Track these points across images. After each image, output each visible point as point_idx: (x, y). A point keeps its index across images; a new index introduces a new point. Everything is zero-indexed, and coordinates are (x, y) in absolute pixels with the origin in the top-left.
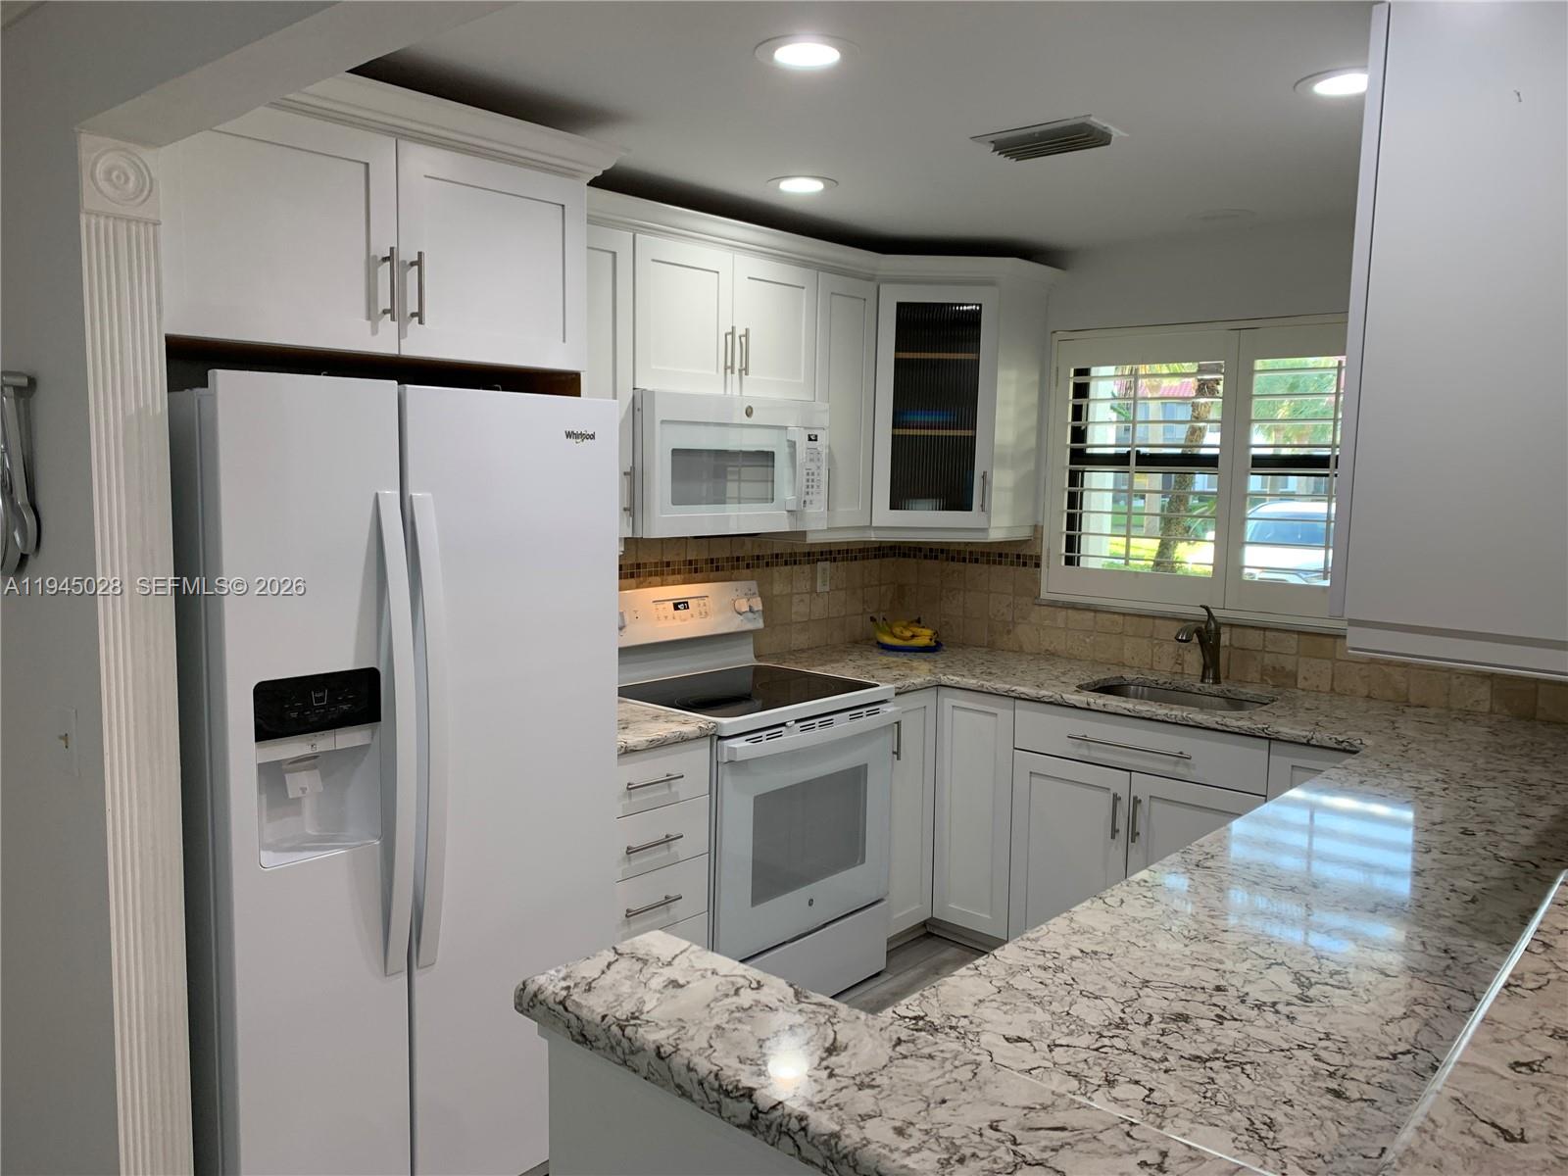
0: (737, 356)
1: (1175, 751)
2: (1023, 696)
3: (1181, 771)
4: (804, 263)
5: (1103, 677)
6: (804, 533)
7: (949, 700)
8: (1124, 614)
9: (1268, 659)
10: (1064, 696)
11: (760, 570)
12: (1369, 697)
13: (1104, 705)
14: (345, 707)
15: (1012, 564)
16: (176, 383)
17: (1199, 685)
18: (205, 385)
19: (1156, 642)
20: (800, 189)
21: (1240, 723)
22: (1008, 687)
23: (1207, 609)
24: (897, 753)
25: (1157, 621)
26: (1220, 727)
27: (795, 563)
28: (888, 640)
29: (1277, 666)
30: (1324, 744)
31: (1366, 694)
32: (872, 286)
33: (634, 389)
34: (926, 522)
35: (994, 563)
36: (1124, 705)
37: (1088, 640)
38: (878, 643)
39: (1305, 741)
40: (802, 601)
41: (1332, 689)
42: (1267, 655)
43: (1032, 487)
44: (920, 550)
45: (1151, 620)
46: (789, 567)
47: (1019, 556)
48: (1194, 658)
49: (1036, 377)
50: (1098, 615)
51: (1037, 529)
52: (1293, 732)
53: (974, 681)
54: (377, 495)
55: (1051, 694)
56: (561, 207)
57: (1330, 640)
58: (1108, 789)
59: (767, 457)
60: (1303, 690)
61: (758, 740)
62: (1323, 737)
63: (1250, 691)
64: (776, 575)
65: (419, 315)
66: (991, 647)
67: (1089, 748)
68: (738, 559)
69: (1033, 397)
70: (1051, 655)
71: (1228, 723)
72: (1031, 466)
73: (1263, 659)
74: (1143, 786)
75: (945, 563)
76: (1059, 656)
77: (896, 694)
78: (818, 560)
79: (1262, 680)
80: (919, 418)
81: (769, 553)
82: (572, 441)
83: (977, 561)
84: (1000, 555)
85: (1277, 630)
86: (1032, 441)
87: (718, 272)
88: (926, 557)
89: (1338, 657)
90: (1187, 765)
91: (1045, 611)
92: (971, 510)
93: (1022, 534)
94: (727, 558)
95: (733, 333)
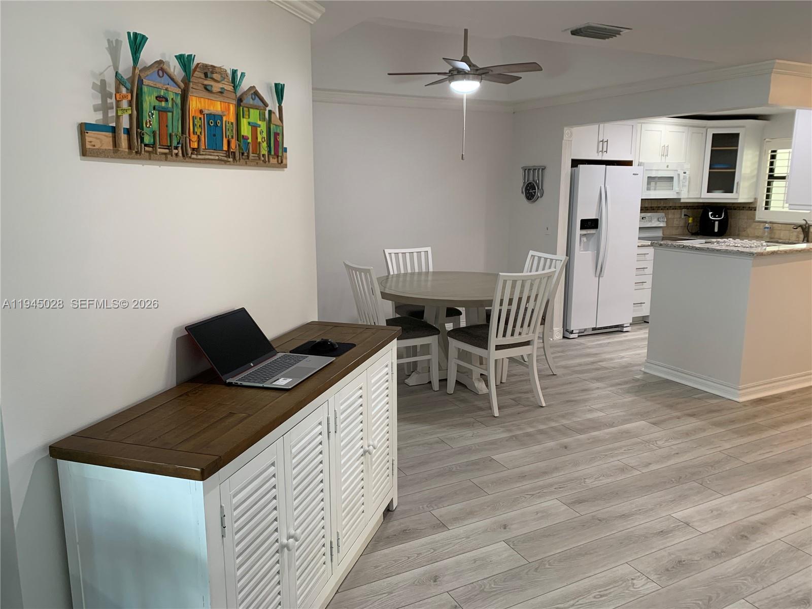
0: (665, 153)
4: (685, 126)
6: (680, 199)
8: (781, 224)
11: (665, 210)
14: (593, 226)
15: (747, 209)
16: (572, 166)
18: (577, 166)
23: (806, 221)
27: (676, 209)
32: (705, 129)
33: (639, 162)
34: (719, 197)
35: (741, 210)
40: (677, 220)
43: (756, 185)
46: (674, 210)
47: (749, 207)
49: (758, 153)
51: (755, 199)
59: (672, 178)
64: (670, 213)
65: (606, 151)
68: (659, 207)
69: (757, 159)
72: (754, 180)
78: (683, 209)
80: (718, 166)
81: (668, 206)
83: (735, 208)
84: (743, 207)
86: (755, 172)
87: (662, 131)
91: (756, 224)
92: (733, 192)
93: (751, 200)
95: (664, 146)
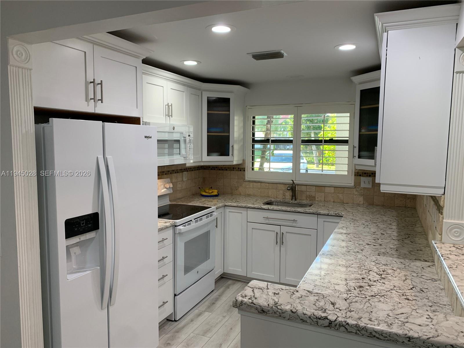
1: (293, 219)
2: (250, 207)
3: (294, 224)
4: (184, 85)
5: (267, 201)
6: (186, 164)
7: (228, 210)
8: (269, 183)
9: (308, 193)
10: (262, 206)
11: (169, 175)
12: (334, 202)
13: (273, 208)
14: (90, 225)
15: (237, 171)
17: (291, 201)
19: (278, 190)
20: (190, 64)
21: (310, 211)
22: (245, 205)
23: (293, 181)
24: (216, 226)
25: (278, 185)
26: (304, 212)
27: (178, 173)
28: (204, 194)
29: (310, 195)
30: (332, 215)
31: (333, 201)
32: (200, 92)
33: (143, 122)
34: (216, 159)
35: (232, 170)
36: (278, 208)
37: (259, 191)
38: (201, 194)
39: (327, 214)
40: (180, 184)
41: (325, 200)
42: (307, 192)
43: (243, 148)
44: (210, 167)
45: (276, 184)
46: (176, 174)
47: (240, 168)
48: (289, 194)
49: (242, 119)
50: (262, 184)
51: (244, 160)
52: (324, 212)
53: (236, 204)
54: (97, 157)
55: (258, 206)
56: (135, 68)
57: (323, 187)
58: (274, 231)
59: (178, 141)
60: (317, 201)
61: (185, 226)
62: (332, 213)
63: (304, 202)
65: (101, 100)
66: (232, 194)
67: (268, 220)
68: (163, 172)
70: (249, 195)
71: (307, 211)
72: (242, 143)
73: (306, 193)
74: (284, 229)
75: (217, 171)
76: (251, 195)
77: (216, 209)
78: (183, 171)
79: (306, 199)
80: (214, 130)
81: (171, 170)
82: (146, 139)
83: (227, 170)
84: (233, 168)
85: (310, 186)
86: (242, 137)
87: (163, 87)
88: (211, 169)
89: (326, 192)
90: (296, 223)
91: (247, 183)
92: (229, 156)
93: (240, 162)
94: (160, 172)
95: (168, 105)
